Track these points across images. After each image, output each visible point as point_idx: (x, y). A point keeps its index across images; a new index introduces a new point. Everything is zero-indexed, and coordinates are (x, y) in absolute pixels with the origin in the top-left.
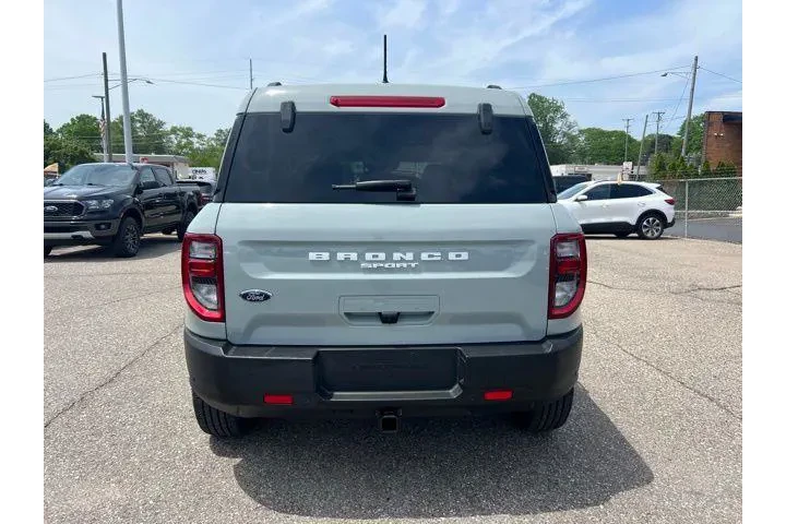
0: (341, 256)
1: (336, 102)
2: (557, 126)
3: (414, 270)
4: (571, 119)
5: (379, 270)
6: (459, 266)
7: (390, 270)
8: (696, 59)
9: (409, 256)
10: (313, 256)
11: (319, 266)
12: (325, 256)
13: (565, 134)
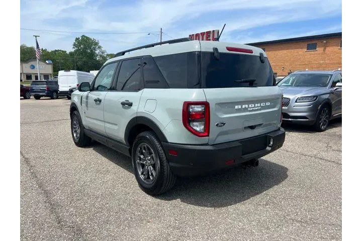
0: (244, 106)
1: (228, 49)
2: (97, 52)
3: (260, 110)
4: (103, 49)
5: (253, 110)
6: (268, 107)
7: (255, 110)
8: (161, 29)
9: (259, 105)
10: (236, 107)
11: (239, 111)
12: (240, 107)
13: (101, 56)
